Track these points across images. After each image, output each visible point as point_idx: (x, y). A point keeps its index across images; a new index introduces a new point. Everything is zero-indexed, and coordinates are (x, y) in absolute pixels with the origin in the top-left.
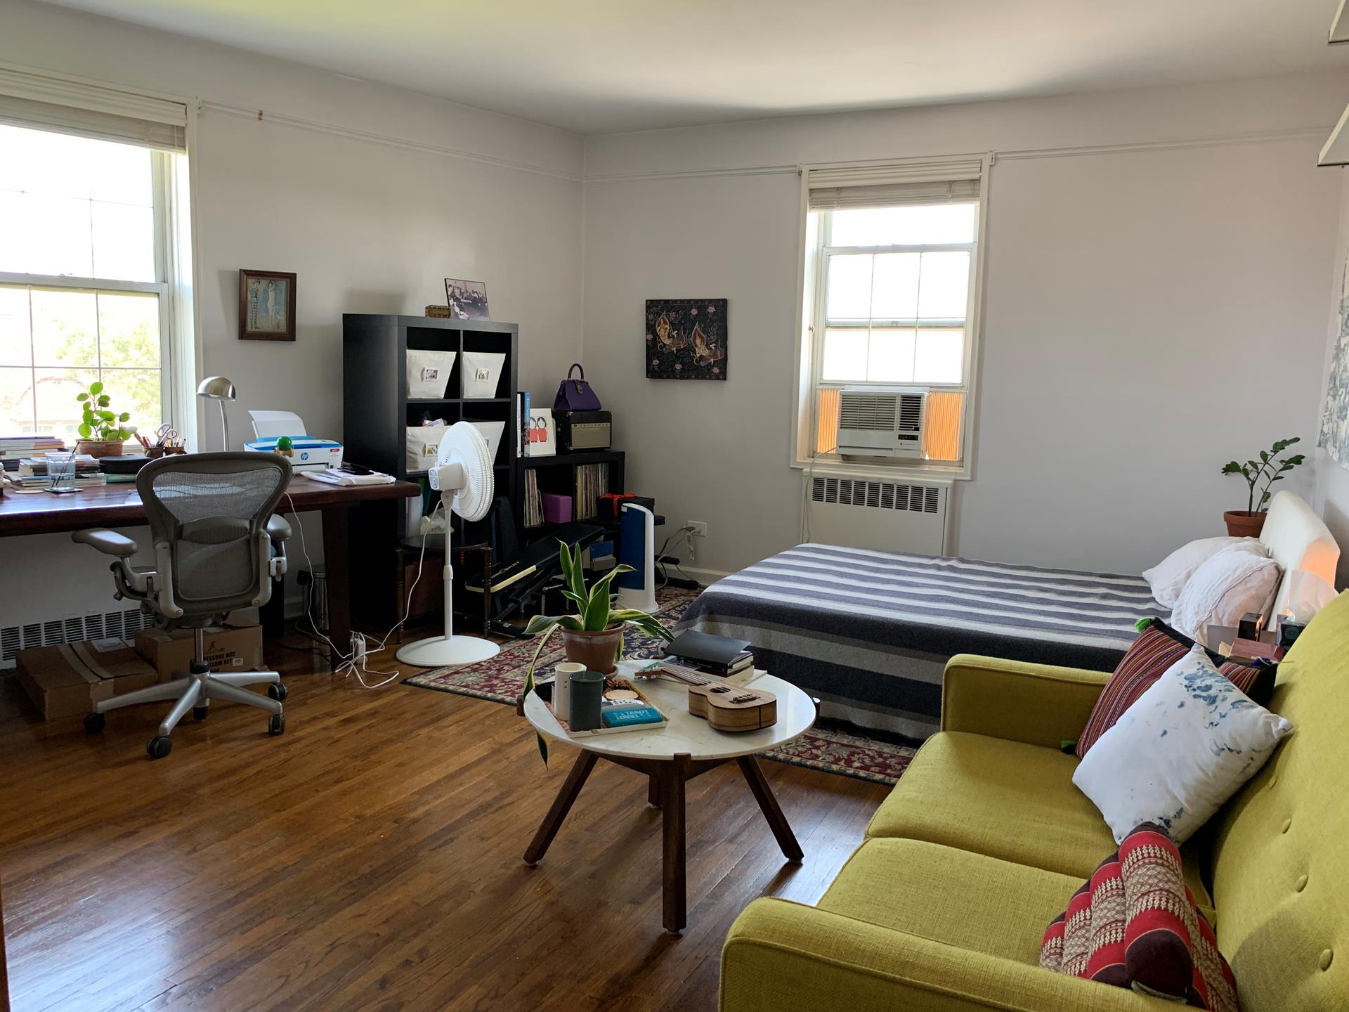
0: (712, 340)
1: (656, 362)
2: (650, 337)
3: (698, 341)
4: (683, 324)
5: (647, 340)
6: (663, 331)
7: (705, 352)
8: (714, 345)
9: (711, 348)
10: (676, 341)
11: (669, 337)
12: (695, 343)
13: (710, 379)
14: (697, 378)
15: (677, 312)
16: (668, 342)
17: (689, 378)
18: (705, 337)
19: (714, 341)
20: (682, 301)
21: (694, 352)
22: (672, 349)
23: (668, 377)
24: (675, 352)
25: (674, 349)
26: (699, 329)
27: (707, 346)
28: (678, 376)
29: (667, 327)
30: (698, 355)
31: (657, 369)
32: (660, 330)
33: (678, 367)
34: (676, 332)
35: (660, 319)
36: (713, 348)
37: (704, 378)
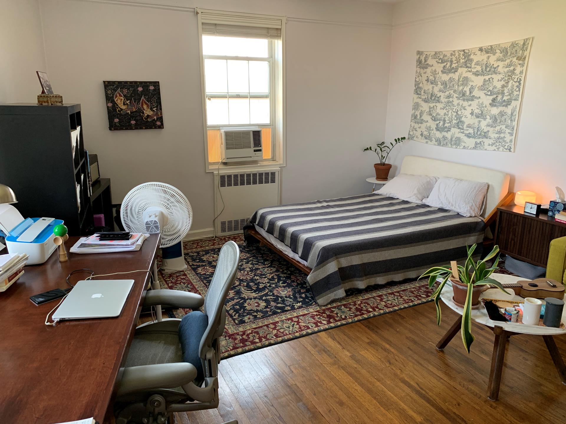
0: (154, 105)
1: (117, 120)
2: (110, 105)
3: (145, 107)
4: (133, 96)
5: (108, 107)
6: (120, 101)
7: (150, 113)
8: (155, 108)
9: (154, 111)
10: (130, 107)
11: (124, 104)
12: (143, 108)
13: (155, 128)
14: (146, 128)
15: (128, 89)
16: (123, 107)
17: (141, 128)
18: (149, 104)
19: (155, 106)
20: (131, 82)
21: (143, 113)
22: (128, 112)
23: (127, 129)
24: (130, 113)
25: (129, 112)
26: (144, 100)
27: (151, 109)
28: (134, 128)
29: (122, 98)
30: (146, 115)
31: (118, 124)
32: (117, 100)
33: (133, 122)
34: (129, 101)
35: (116, 93)
36: (155, 110)
37: (151, 128)
